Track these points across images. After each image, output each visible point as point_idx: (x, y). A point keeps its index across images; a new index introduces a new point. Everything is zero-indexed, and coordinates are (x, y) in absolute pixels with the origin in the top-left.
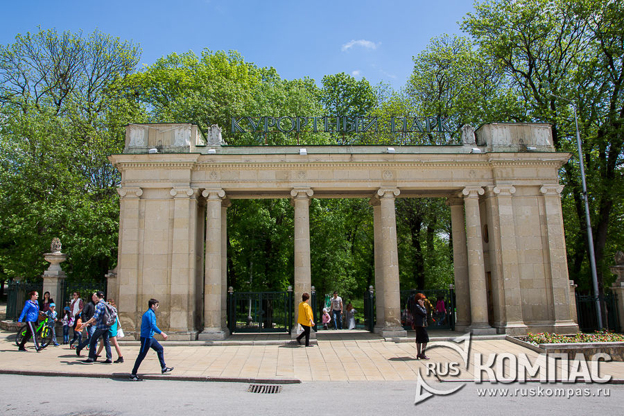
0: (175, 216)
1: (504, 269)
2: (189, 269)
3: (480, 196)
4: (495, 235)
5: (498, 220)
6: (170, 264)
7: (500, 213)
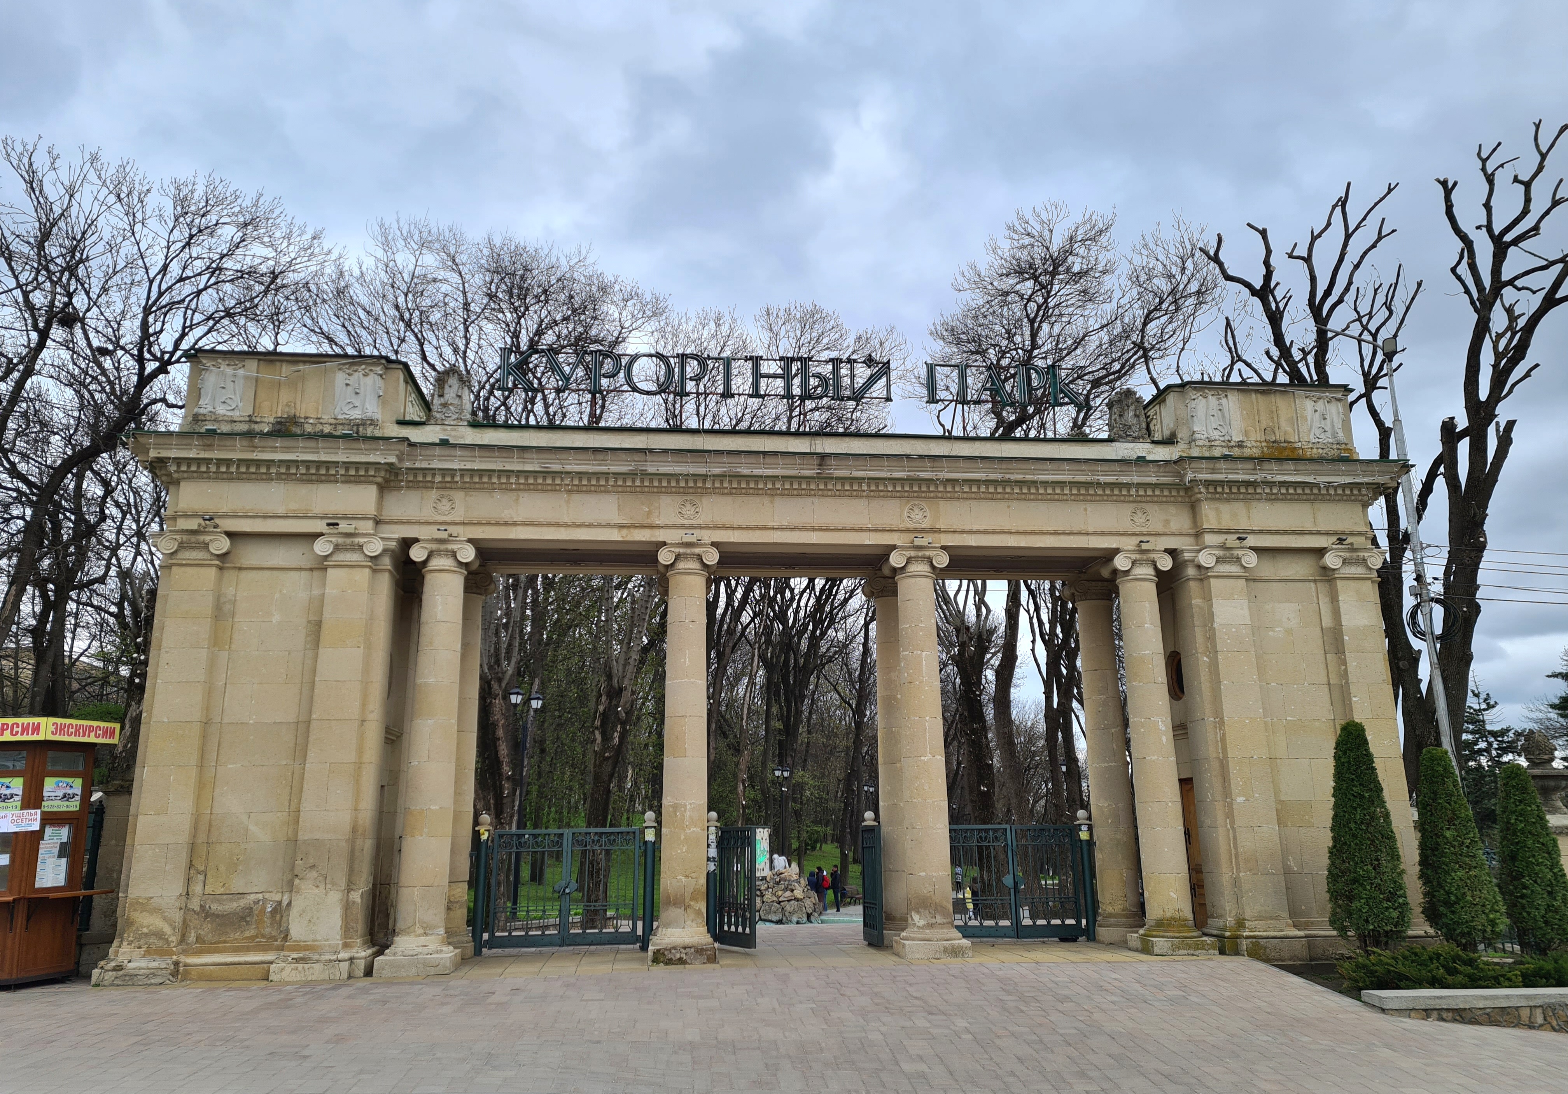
0: (326, 615)
1: (1233, 770)
2: (359, 765)
3: (1159, 573)
4: (1203, 679)
5: (1211, 638)
6: (300, 751)
7: (1217, 620)
